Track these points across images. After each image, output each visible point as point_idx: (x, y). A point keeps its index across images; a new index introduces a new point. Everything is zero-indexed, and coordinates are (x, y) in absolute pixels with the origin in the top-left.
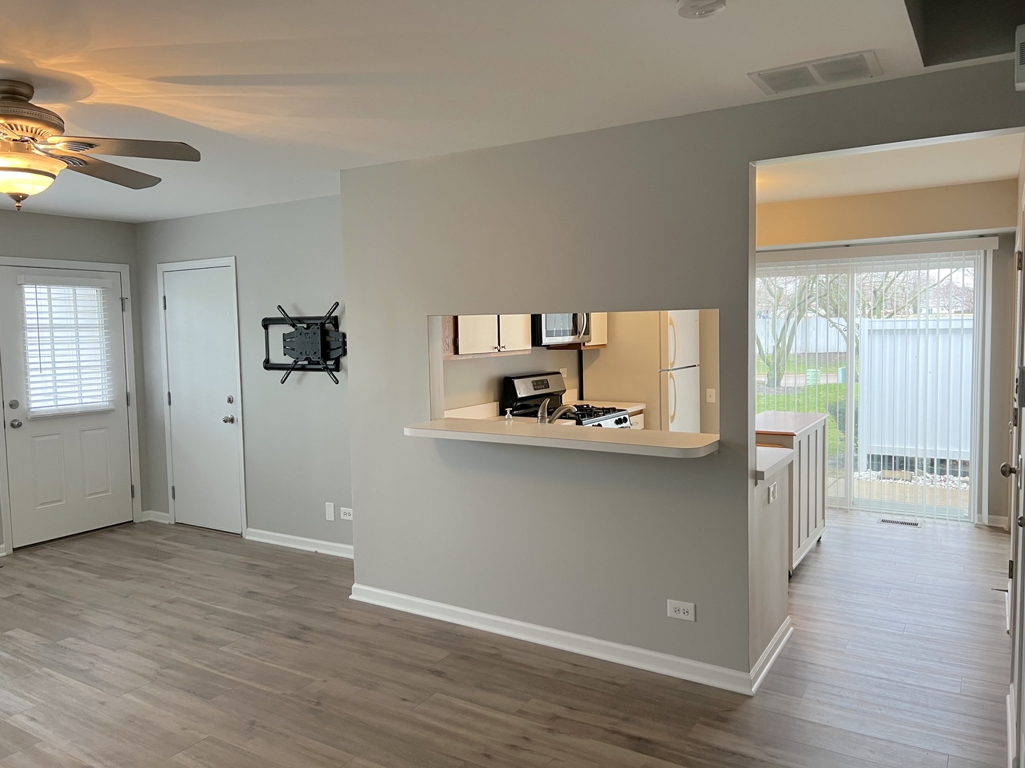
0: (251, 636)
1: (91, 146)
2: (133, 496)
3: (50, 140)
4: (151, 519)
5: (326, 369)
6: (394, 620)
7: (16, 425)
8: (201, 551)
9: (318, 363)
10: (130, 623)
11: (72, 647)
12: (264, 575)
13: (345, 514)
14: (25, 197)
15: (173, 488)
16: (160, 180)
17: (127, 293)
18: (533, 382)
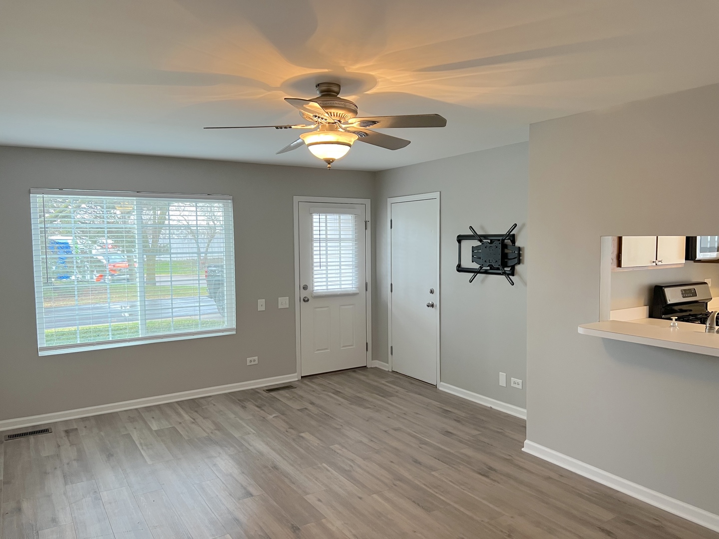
0: (452, 467)
1: (374, 122)
2: (367, 350)
3: (350, 121)
4: (377, 366)
5: (504, 273)
6: (561, 476)
7: (306, 300)
8: (410, 394)
9: (498, 269)
10: (372, 441)
11: (339, 451)
12: (455, 420)
13: (515, 383)
14: (333, 160)
15: (392, 347)
16: (410, 142)
17: (369, 218)
18: (682, 291)
